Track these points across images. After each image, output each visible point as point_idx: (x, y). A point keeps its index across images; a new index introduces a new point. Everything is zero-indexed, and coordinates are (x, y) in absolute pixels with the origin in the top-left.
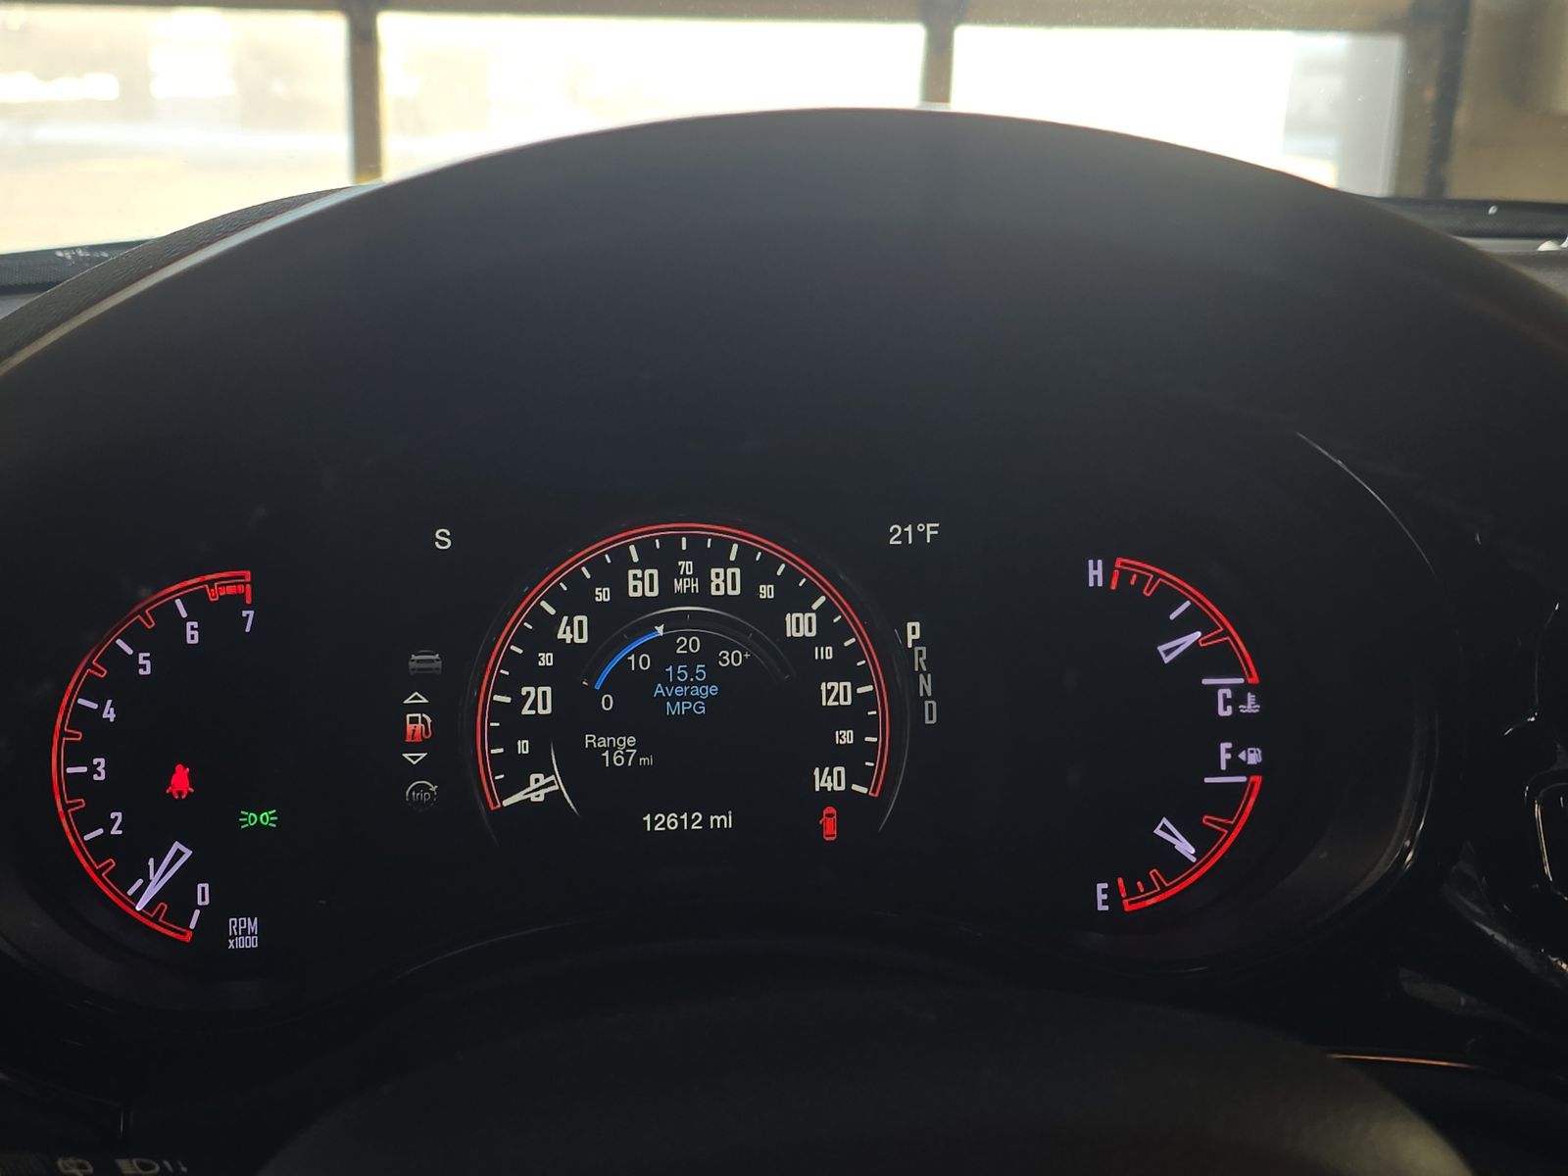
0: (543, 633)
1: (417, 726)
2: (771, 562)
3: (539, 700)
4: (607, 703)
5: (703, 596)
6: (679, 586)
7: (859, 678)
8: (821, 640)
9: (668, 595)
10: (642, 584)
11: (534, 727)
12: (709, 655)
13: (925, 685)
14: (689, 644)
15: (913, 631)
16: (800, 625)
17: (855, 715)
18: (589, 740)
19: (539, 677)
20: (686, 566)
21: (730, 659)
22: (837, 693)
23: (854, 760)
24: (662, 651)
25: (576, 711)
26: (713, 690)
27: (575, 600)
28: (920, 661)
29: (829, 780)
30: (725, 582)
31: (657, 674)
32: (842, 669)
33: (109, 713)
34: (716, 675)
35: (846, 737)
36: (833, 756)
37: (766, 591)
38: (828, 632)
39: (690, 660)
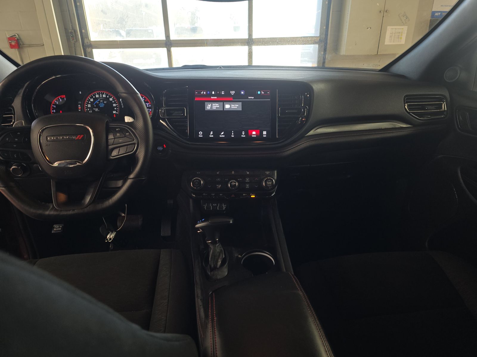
0: (89, 100)
1: (80, 108)
2: (108, 94)
3: (89, 106)
4: (95, 106)
5: (102, 97)
6: (100, 96)
7: (116, 104)
8: (113, 101)
9: (99, 97)
10: (97, 96)
11: (89, 108)
12: (103, 102)
13: (122, 104)
14: (101, 101)
15: (121, 100)
16: (111, 99)
17: (116, 107)
18: (94, 109)
19: (89, 104)
20: (101, 95)
21: (105, 102)
22: (114, 105)
23: (116, 110)
24: (99, 102)
25: (92, 107)
26: (104, 105)
27: (92, 97)
28: (121, 102)
29: (114, 112)
30: (104, 96)
31: (99, 103)
32: (115, 103)
33: (55, 107)
34: (104, 104)
35: (115, 109)
36: (115, 110)
37: (108, 97)
38: (113, 100)
39: (102, 102)
